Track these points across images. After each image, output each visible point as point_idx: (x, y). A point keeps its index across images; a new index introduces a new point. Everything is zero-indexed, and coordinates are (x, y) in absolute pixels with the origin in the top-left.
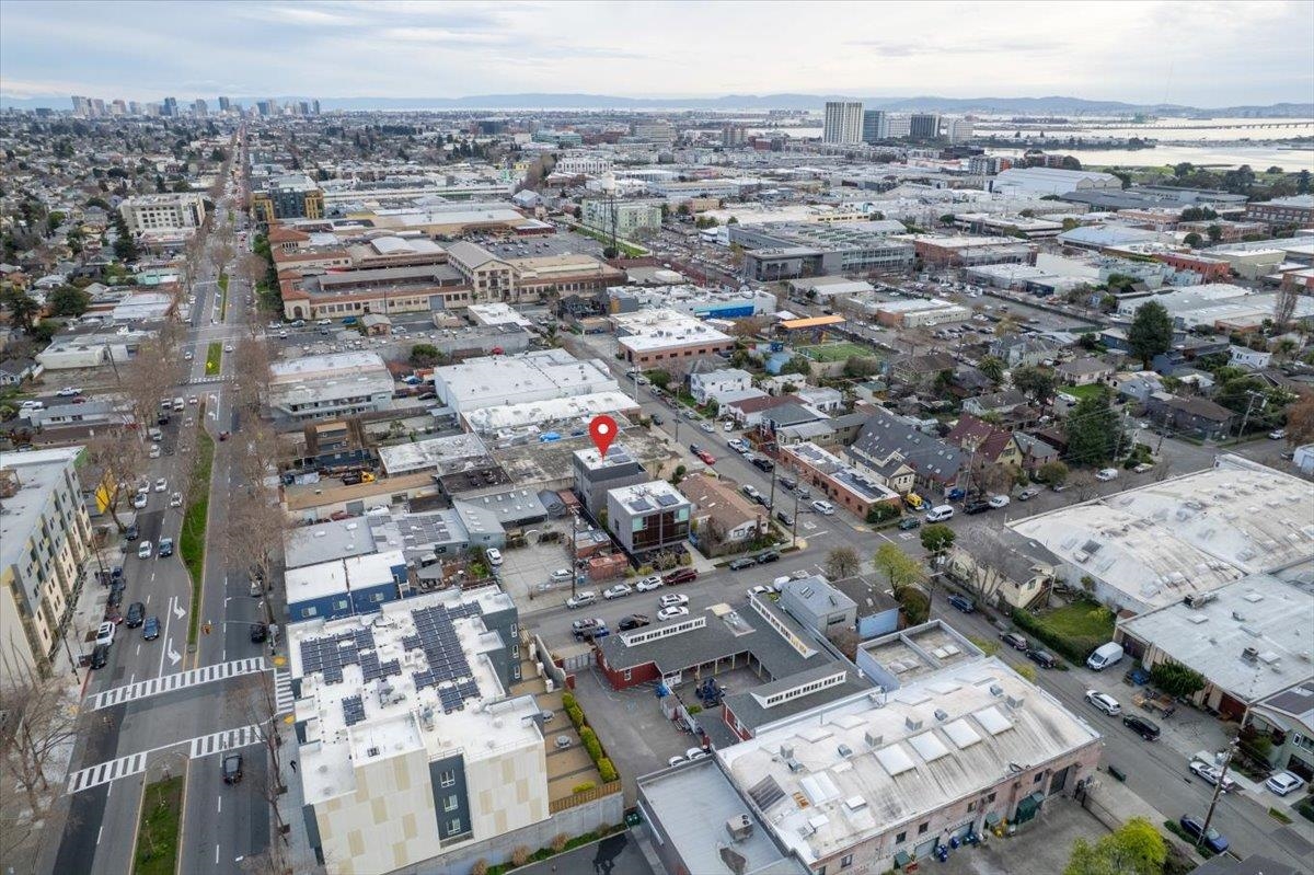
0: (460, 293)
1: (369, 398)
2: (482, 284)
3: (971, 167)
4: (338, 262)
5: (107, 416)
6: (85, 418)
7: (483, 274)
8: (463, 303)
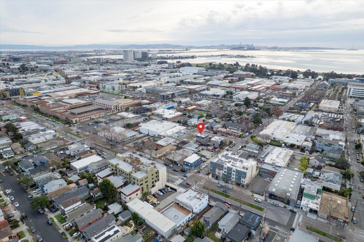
0: (110, 111)
1: (135, 135)
2: (114, 108)
3: (168, 66)
4: (65, 108)
5: (84, 149)
6: (80, 150)
7: (114, 106)
8: (110, 113)
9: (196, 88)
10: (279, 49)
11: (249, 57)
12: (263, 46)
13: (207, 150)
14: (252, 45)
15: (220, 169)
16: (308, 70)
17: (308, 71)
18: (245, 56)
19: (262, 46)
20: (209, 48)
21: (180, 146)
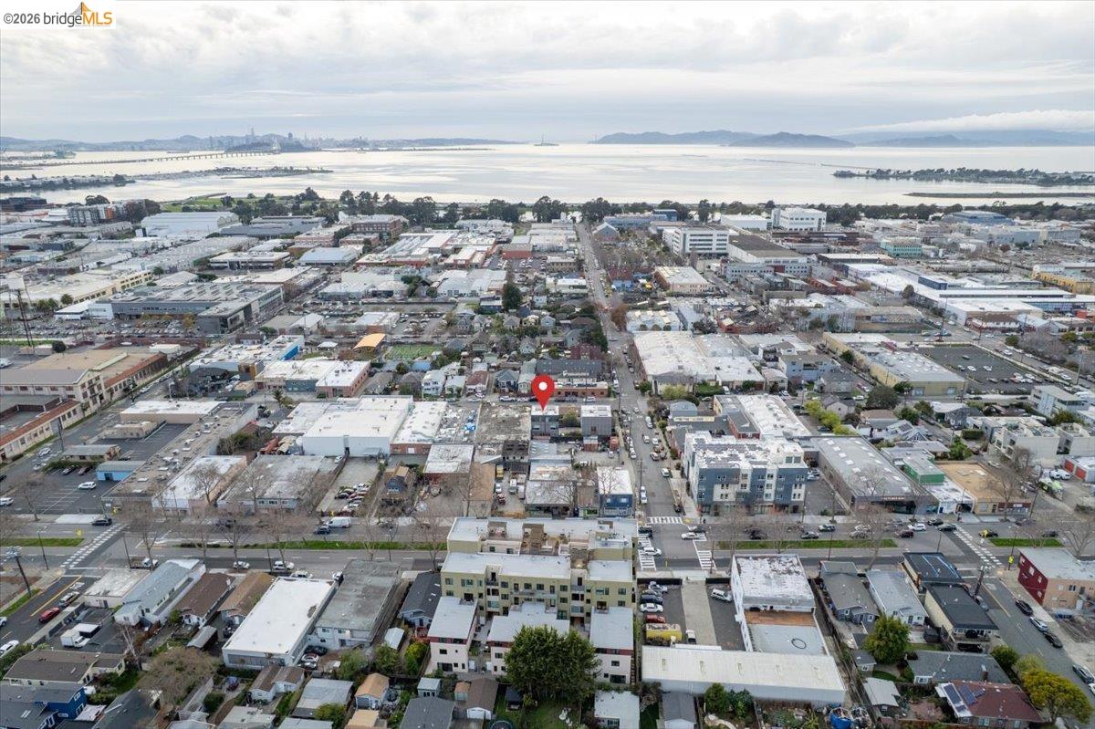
0: (71, 410)
2: (85, 395)
3: (70, 216)
5: (188, 577)
7: (83, 386)
8: (75, 419)
9: (291, 280)
10: (376, 147)
11: (313, 172)
12: (324, 139)
13: (583, 450)
14: (290, 135)
15: (725, 485)
16: (544, 198)
17: (543, 201)
18: (298, 171)
19: (321, 139)
20: (142, 149)
21: (511, 458)
